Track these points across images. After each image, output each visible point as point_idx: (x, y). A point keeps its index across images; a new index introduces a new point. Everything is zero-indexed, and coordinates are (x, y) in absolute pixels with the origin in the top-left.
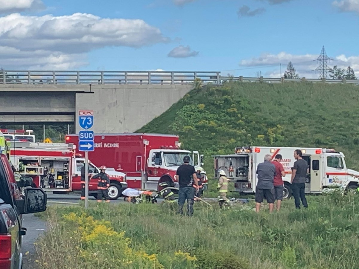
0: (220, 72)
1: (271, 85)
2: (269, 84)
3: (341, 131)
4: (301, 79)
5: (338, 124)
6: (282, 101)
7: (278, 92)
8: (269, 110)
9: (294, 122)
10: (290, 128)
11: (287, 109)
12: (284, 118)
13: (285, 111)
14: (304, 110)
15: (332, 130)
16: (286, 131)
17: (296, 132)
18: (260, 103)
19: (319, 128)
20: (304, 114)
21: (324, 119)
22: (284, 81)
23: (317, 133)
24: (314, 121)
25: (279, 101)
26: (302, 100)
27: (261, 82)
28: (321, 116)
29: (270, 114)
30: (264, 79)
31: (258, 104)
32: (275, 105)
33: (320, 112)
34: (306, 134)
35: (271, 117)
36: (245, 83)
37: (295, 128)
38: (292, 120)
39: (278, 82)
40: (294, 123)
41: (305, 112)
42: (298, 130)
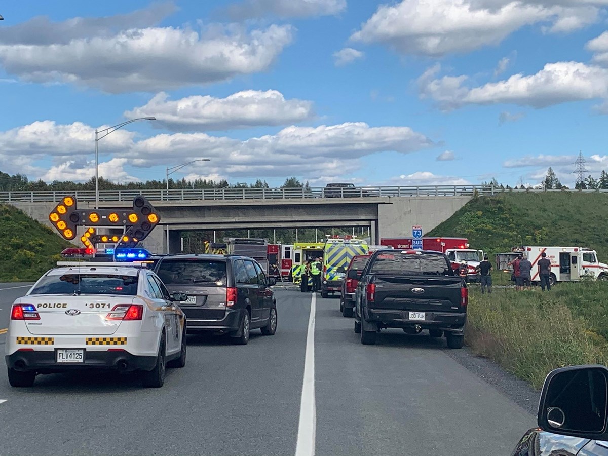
2: (535, 194)
3: (595, 231)
5: (593, 226)
6: (546, 208)
7: (543, 200)
8: (535, 215)
9: (556, 225)
10: (553, 229)
11: (550, 214)
12: (548, 222)
13: (548, 216)
15: (588, 231)
16: (549, 232)
18: (527, 210)
19: (577, 230)
20: (564, 218)
21: (581, 222)
22: (547, 191)
23: (575, 233)
24: (573, 224)
25: (543, 207)
27: (528, 193)
28: (578, 220)
29: (536, 218)
30: (531, 190)
31: (526, 211)
32: (540, 211)
33: (577, 217)
34: (566, 234)
35: (537, 221)
36: (514, 194)
37: (557, 230)
38: (554, 223)
41: (565, 216)
42: (559, 231)
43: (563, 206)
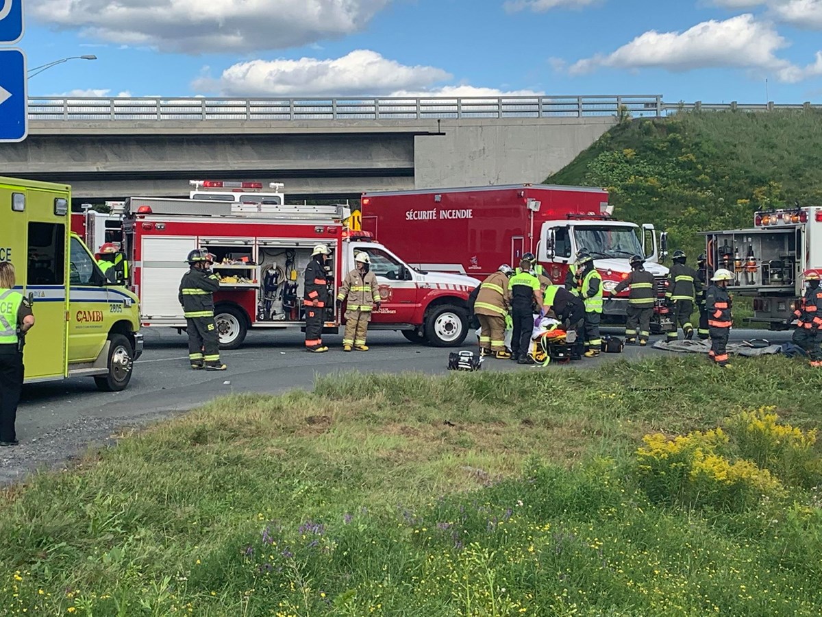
0: (662, 96)
1: (752, 116)
2: (748, 114)
4: (802, 105)
6: (775, 141)
7: (766, 127)
8: (753, 157)
9: (800, 176)
10: (793, 186)
11: (785, 154)
12: (781, 170)
13: (782, 158)
14: (815, 156)
16: (787, 192)
17: (805, 193)
18: (735, 146)
20: (815, 163)
22: (772, 109)
25: (769, 141)
26: (809, 139)
27: (734, 111)
29: (755, 163)
30: (738, 107)
31: (731, 147)
32: (763, 147)
35: (757, 168)
36: (705, 114)
37: (802, 187)
38: (795, 173)
39: (763, 111)
40: (801, 179)
41: (816, 158)
42: (808, 189)
43: (810, 137)
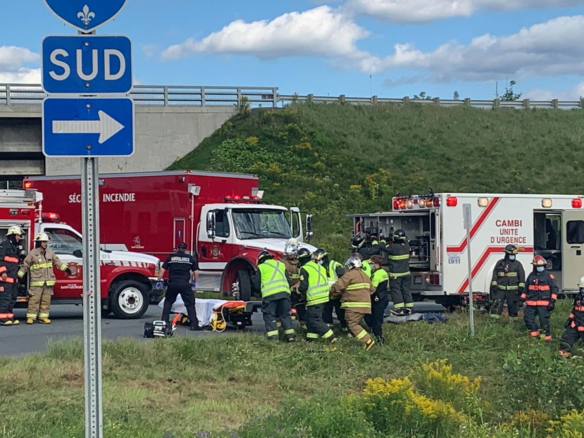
0: (277, 89)
1: (359, 108)
2: (355, 107)
3: (479, 177)
4: (402, 100)
5: (472, 167)
6: (380, 132)
7: (371, 118)
8: (361, 147)
9: (404, 164)
10: (398, 173)
11: (389, 143)
12: (387, 159)
13: (387, 147)
14: (416, 146)
15: (464, 176)
16: (393, 178)
17: (408, 180)
18: (345, 136)
19: (445, 174)
20: (416, 152)
21: (449, 159)
22: (376, 102)
23: (443, 181)
24: (435, 162)
25: (374, 131)
26: (409, 131)
27: (342, 104)
28: (443, 155)
29: (364, 151)
30: (346, 100)
31: (342, 137)
32: (369, 137)
33: (440, 150)
34: (425, 182)
35: (367, 157)
36: (317, 105)
37: (406, 174)
38: (399, 161)
39: (368, 104)
40: (405, 166)
41: (417, 148)
42: (411, 176)
43: (410, 128)
